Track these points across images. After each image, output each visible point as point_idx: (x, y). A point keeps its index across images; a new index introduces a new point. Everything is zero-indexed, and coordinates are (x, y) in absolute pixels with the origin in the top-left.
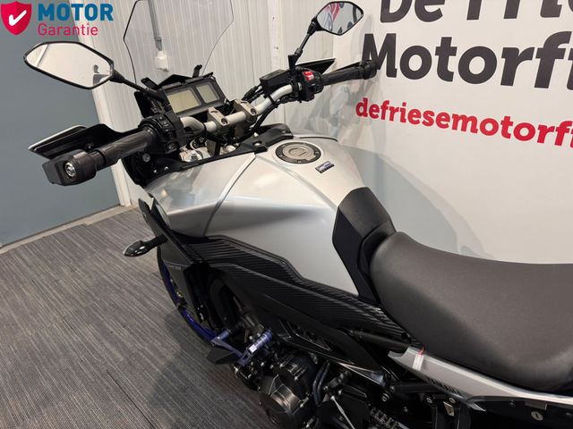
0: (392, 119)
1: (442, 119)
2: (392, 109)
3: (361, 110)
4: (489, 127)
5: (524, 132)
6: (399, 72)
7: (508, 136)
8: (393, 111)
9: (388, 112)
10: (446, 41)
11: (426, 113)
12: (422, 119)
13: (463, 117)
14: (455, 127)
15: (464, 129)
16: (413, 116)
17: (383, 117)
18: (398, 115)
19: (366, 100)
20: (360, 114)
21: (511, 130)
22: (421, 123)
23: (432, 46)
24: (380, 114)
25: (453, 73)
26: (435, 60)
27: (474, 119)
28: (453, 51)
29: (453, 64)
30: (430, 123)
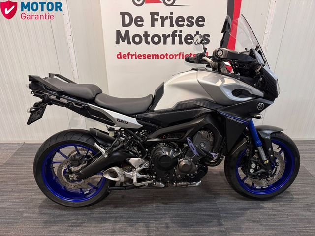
0: (132, 58)
1: (149, 56)
2: (131, 55)
3: (119, 56)
4: (162, 56)
5: (171, 56)
6: (132, 42)
7: (167, 58)
8: (132, 55)
9: (130, 56)
10: (146, 33)
11: (143, 55)
12: (142, 57)
13: (155, 55)
14: (153, 58)
15: (156, 58)
16: (139, 56)
17: (129, 58)
18: (134, 57)
19: (120, 53)
20: (118, 58)
21: (168, 56)
22: (142, 59)
23: (142, 34)
24: (127, 57)
25: (149, 42)
26: (143, 38)
27: (158, 55)
28: (149, 36)
29: (149, 39)
30: (145, 58)
